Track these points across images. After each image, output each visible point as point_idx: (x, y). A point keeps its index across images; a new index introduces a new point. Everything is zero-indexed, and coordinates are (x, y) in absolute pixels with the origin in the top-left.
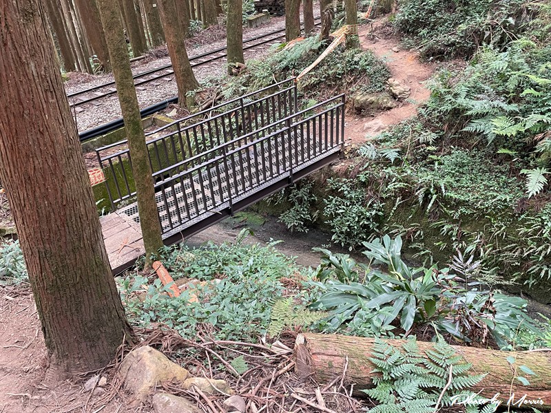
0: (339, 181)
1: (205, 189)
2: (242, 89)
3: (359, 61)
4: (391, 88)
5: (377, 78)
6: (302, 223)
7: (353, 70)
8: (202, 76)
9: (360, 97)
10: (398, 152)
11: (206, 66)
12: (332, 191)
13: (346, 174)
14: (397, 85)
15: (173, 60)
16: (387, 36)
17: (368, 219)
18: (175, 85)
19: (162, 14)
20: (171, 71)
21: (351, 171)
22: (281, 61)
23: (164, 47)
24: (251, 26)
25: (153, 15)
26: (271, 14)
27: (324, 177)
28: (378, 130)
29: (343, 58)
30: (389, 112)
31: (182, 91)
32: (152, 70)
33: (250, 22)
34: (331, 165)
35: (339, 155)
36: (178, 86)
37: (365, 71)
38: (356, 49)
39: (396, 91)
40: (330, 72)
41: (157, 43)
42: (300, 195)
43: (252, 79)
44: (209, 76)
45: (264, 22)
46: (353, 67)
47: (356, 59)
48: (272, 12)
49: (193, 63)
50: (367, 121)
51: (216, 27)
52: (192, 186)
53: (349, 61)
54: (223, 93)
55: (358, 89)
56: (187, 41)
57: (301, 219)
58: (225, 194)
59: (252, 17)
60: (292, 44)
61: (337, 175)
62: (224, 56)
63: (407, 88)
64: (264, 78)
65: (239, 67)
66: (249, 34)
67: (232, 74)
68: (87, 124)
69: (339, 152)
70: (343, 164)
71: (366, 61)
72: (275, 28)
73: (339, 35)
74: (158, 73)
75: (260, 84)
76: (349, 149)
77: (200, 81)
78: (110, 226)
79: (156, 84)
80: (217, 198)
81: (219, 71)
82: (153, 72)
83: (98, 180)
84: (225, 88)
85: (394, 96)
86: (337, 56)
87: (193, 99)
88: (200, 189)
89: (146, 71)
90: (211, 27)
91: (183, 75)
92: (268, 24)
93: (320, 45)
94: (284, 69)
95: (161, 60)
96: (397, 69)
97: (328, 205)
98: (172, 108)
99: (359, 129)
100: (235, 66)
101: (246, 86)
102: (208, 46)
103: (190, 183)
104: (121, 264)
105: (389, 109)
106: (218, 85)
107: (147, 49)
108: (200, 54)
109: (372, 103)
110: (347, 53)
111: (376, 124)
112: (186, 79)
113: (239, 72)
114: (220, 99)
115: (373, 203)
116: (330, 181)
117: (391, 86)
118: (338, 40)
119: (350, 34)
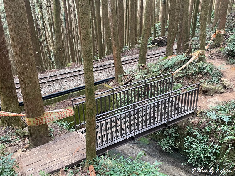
0: (193, 128)
1: (122, 124)
2: (144, 76)
3: (205, 68)
4: (223, 83)
5: (215, 77)
6: (170, 148)
7: (202, 72)
8: (126, 68)
9: (205, 85)
10: (230, 118)
11: (128, 65)
12: (189, 133)
13: (198, 125)
14: (226, 81)
15: (114, 61)
16: (219, 57)
17: (210, 153)
18: (114, 72)
19: (113, 41)
20: (113, 66)
21: (200, 124)
22: (164, 65)
23: (112, 56)
24: (149, 50)
25: (109, 43)
26: (159, 45)
27: (184, 125)
28: (216, 103)
29: (197, 66)
30: (222, 95)
31: (117, 75)
32: (105, 64)
33: (149, 48)
34: (188, 119)
35: (194, 114)
36: (115, 72)
37: (209, 73)
38: (204, 62)
39: (226, 84)
40: (190, 72)
41: (109, 54)
42: (170, 133)
43: (150, 72)
44: (129, 69)
45: (155, 49)
46: (202, 70)
47: (204, 66)
48: (159, 44)
49: (123, 63)
50: (209, 98)
51: (134, 49)
52: (116, 122)
53: (200, 67)
54: (135, 77)
55: (204, 81)
56: (121, 54)
57: (170, 146)
58: (132, 129)
59: (150, 46)
60: (170, 58)
61: (192, 125)
62: (137, 61)
63: (232, 83)
64: (155, 72)
65: (143, 66)
66: (149, 53)
67: (140, 69)
68: (74, 85)
69: (194, 113)
70: (196, 119)
71: (209, 68)
72: (160, 51)
73: (195, 55)
74: (108, 66)
75: (153, 74)
76: (199, 112)
77: (125, 71)
78: (73, 138)
79: (106, 70)
80: (128, 130)
81: (134, 67)
82: (105, 66)
83: (70, 114)
84: (136, 75)
85: (225, 87)
86: (193, 64)
87: (121, 78)
88: (119, 124)
89: (102, 65)
90: (132, 49)
91: (118, 68)
92: (157, 49)
93: (185, 59)
94: (166, 68)
95: (110, 61)
96: (226, 73)
97: (186, 141)
98: (111, 81)
99: (204, 102)
100: (142, 66)
101: (146, 75)
102: (130, 56)
103: (115, 120)
104: (73, 162)
105: (222, 93)
106: (133, 73)
107: (105, 56)
108: (126, 59)
109: (212, 89)
110: (199, 64)
111: (214, 100)
112: (119, 69)
113: (143, 68)
114: (133, 79)
115: (213, 144)
116: (188, 127)
117: (223, 81)
118: (195, 57)
119: (201, 55)
